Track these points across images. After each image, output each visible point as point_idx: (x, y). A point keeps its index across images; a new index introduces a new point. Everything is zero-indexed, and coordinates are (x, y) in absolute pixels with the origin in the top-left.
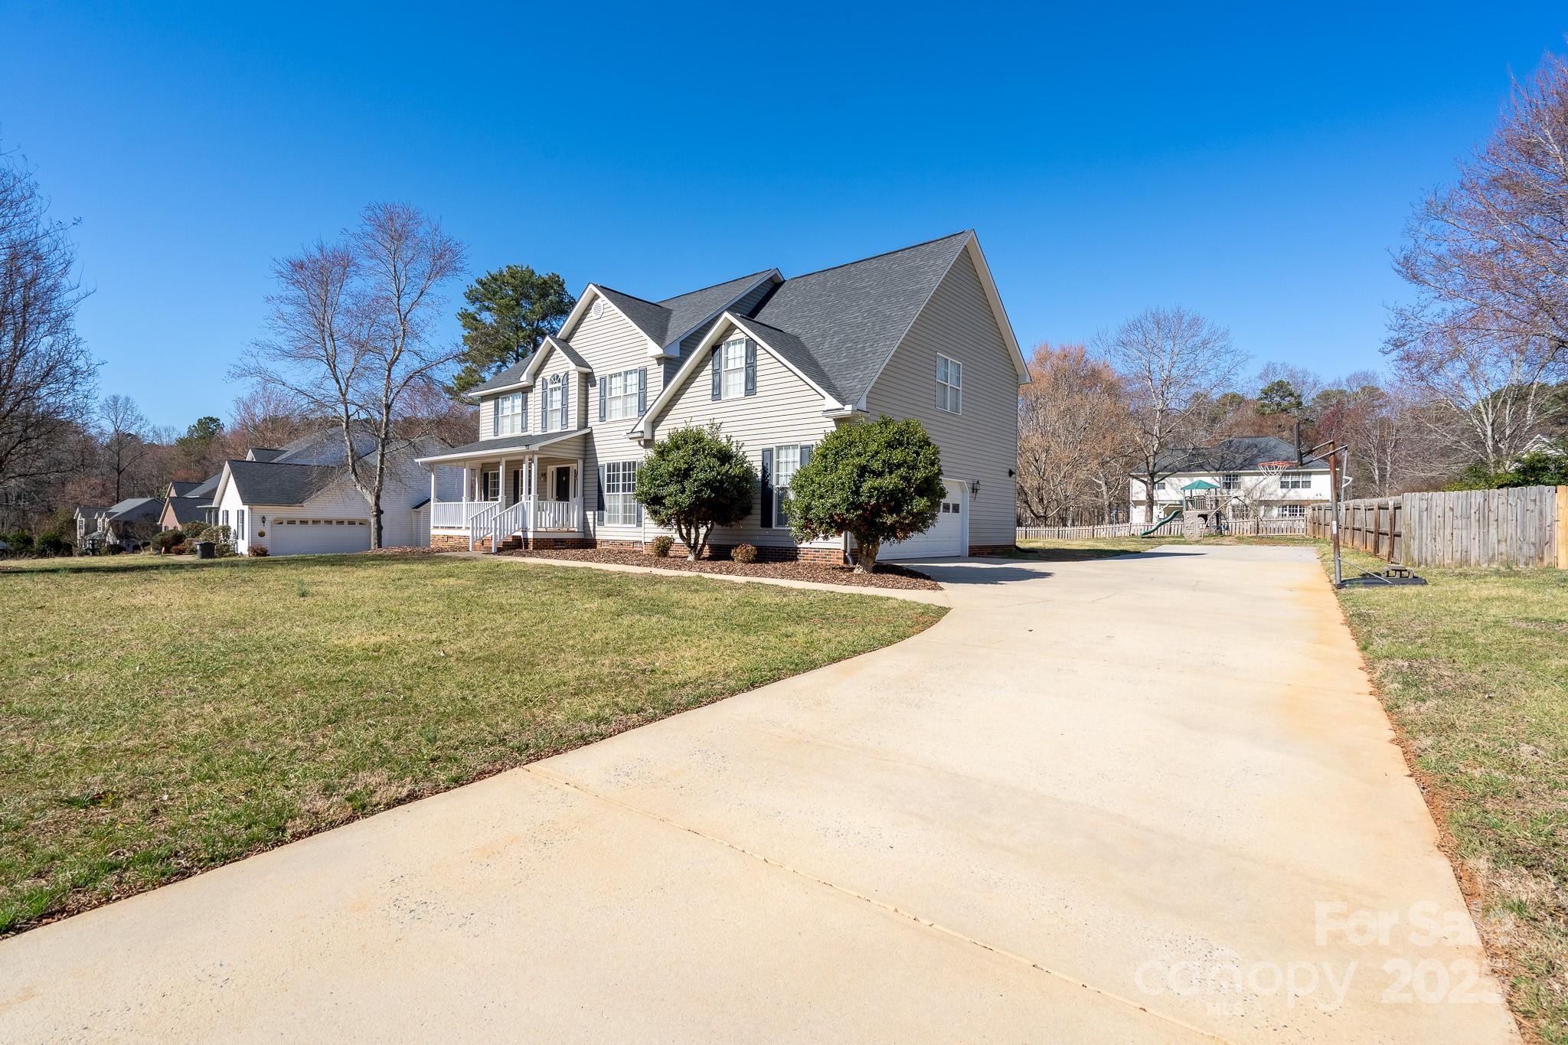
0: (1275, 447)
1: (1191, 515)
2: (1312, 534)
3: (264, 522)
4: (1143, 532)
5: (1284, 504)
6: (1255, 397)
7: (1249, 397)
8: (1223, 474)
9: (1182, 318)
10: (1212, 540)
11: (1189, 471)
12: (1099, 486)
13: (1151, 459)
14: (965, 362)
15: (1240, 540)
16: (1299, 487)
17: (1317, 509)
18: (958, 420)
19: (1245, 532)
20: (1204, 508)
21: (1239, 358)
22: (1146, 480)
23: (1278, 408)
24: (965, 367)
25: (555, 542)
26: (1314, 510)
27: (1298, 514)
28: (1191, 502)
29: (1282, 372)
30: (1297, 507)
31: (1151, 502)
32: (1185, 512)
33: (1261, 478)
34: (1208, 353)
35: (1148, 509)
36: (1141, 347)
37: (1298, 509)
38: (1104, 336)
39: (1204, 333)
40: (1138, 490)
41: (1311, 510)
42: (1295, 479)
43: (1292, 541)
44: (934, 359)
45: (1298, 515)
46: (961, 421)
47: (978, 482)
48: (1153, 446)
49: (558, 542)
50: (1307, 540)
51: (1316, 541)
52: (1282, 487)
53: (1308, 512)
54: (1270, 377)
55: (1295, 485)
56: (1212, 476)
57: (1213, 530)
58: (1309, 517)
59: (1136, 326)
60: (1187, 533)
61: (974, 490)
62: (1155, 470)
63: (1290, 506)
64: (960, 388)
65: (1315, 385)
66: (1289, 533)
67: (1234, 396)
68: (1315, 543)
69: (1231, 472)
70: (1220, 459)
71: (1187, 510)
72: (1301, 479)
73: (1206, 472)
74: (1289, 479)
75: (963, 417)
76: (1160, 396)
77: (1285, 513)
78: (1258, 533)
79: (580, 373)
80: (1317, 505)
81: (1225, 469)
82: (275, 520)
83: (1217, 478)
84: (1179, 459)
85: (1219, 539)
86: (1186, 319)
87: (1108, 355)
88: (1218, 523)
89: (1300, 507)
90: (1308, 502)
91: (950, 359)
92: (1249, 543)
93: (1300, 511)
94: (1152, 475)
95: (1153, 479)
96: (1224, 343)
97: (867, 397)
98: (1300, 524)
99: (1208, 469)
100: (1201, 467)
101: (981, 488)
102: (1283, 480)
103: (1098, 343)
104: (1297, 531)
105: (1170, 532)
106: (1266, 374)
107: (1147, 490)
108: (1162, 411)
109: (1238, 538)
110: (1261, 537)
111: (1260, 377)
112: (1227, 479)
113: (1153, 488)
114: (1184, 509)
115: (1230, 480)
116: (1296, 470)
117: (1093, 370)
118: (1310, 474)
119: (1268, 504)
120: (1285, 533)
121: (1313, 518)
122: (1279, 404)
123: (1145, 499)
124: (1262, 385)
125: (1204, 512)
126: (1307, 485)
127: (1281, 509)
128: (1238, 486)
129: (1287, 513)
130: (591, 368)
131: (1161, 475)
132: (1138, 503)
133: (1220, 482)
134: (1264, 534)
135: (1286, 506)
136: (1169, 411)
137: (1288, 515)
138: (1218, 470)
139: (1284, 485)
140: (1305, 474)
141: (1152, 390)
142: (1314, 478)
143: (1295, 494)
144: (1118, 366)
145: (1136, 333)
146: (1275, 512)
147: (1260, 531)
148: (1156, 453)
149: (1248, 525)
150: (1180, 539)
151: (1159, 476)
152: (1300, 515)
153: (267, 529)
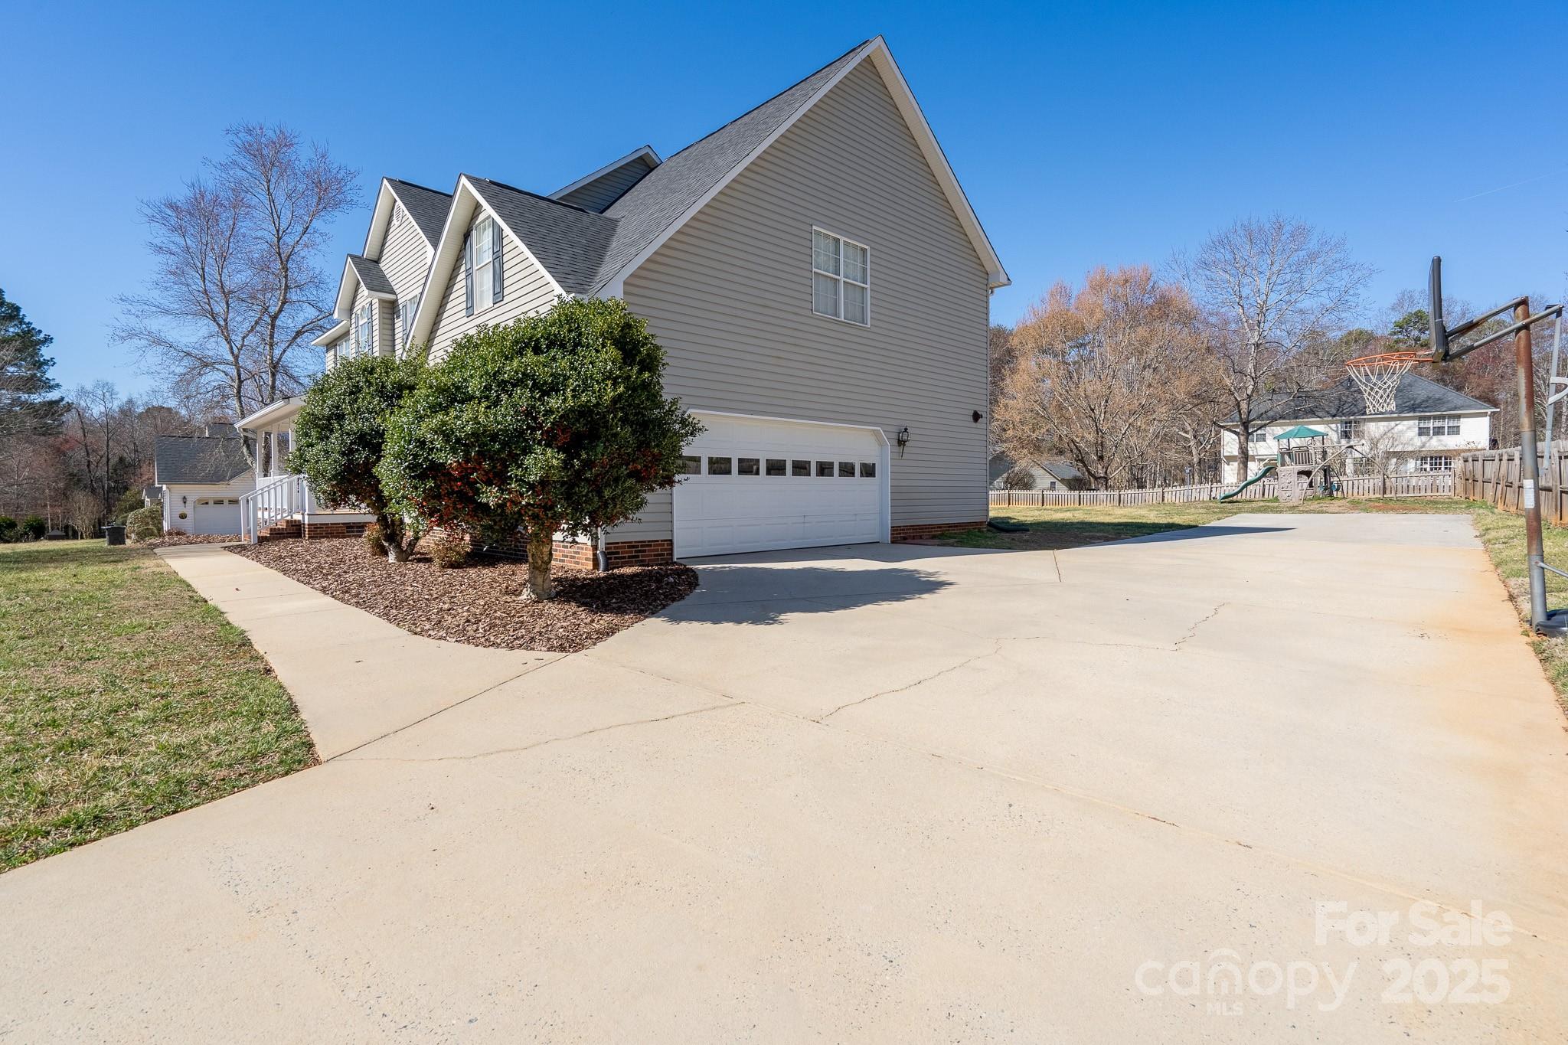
0: (1410, 385)
1: (1289, 471)
2: (1463, 494)
3: (185, 503)
4: (1223, 495)
5: (1422, 455)
6: (1387, 332)
7: (1379, 333)
8: (1341, 421)
9: (1280, 228)
10: (1315, 505)
11: (1297, 418)
12: (1186, 440)
13: (1244, 406)
14: (873, 245)
15: (1355, 505)
16: (1443, 434)
17: (1470, 459)
18: (865, 334)
19: (1366, 492)
20: (1309, 461)
21: (1359, 274)
22: (1238, 430)
23: (1416, 343)
24: (875, 253)
25: (348, 527)
26: (1466, 461)
27: (1443, 467)
28: (1289, 454)
29: (1421, 301)
30: (1440, 458)
31: (1245, 458)
32: (1279, 468)
33: (1393, 424)
34: (1317, 268)
35: (1241, 465)
36: (1229, 268)
37: (1443, 461)
38: (1181, 257)
39: (1313, 245)
40: (1230, 443)
41: (1461, 461)
42: (1438, 424)
43: (1433, 505)
44: (808, 236)
45: (1443, 469)
46: (871, 336)
47: (906, 430)
48: (1246, 388)
49: (352, 527)
50: (1456, 503)
51: (1470, 505)
52: (1420, 434)
53: (1457, 465)
54: (1406, 308)
55: (1439, 431)
56: (1328, 423)
57: (1319, 491)
58: (1458, 472)
59: (1223, 242)
60: (1283, 495)
61: (901, 443)
62: (1251, 418)
63: (1432, 458)
64: (868, 286)
65: (1464, 314)
66: (1429, 493)
67: (1361, 332)
68: (1468, 507)
69: (1352, 417)
70: (1337, 402)
71: (1283, 465)
72: (1446, 424)
73: (1318, 419)
74: (1431, 424)
75: (874, 329)
76: (1256, 327)
77: (1424, 466)
78: (1384, 493)
79: (381, 301)
80: (1471, 456)
81: (1344, 415)
82: (199, 500)
83: (1333, 426)
84: (1281, 402)
85: (1326, 504)
86: (1288, 228)
87: (1186, 282)
88: (1326, 482)
89: (1446, 459)
90: (1458, 452)
91: (842, 239)
92: (1366, 510)
93: (1446, 464)
94: (1246, 424)
95: (1247, 429)
96: (1338, 256)
97: (625, 283)
98: (1445, 480)
99: (1320, 415)
100: (1312, 412)
101: (913, 438)
102: (1422, 425)
103: (1175, 266)
104: (1441, 489)
105: (1263, 494)
106: (1400, 303)
107: (1240, 442)
108: (1257, 345)
109: (1352, 502)
110: (1388, 501)
111: (1393, 309)
112: (1346, 427)
113: (1247, 439)
114: (1279, 465)
115: (1350, 427)
116: (1439, 413)
117: (1162, 297)
118: (1459, 417)
119: (1401, 456)
120: (1423, 493)
121: (1465, 473)
122: (1417, 339)
123: (1237, 454)
124: (1397, 317)
125: (1306, 468)
126: (1455, 430)
127: (1419, 462)
128: (1360, 435)
129: (1428, 467)
130: (395, 294)
131: (1258, 425)
132: (1230, 459)
133: (1337, 431)
134: (1393, 495)
135: (1426, 458)
136: (1267, 345)
137: (1428, 469)
138: (1334, 416)
139: (1422, 432)
140: (1451, 417)
141: (1244, 320)
142: (1464, 423)
143: (1436, 444)
144: (1197, 294)
145: (1222, 250)
146: (1411, 465)
147: (1388, 491)
148: (1249, 397)
149: (1373, 481)
150: (1272, 505)
151: (1253, 426)
152: (1446, 468)
153: (188, 510)
